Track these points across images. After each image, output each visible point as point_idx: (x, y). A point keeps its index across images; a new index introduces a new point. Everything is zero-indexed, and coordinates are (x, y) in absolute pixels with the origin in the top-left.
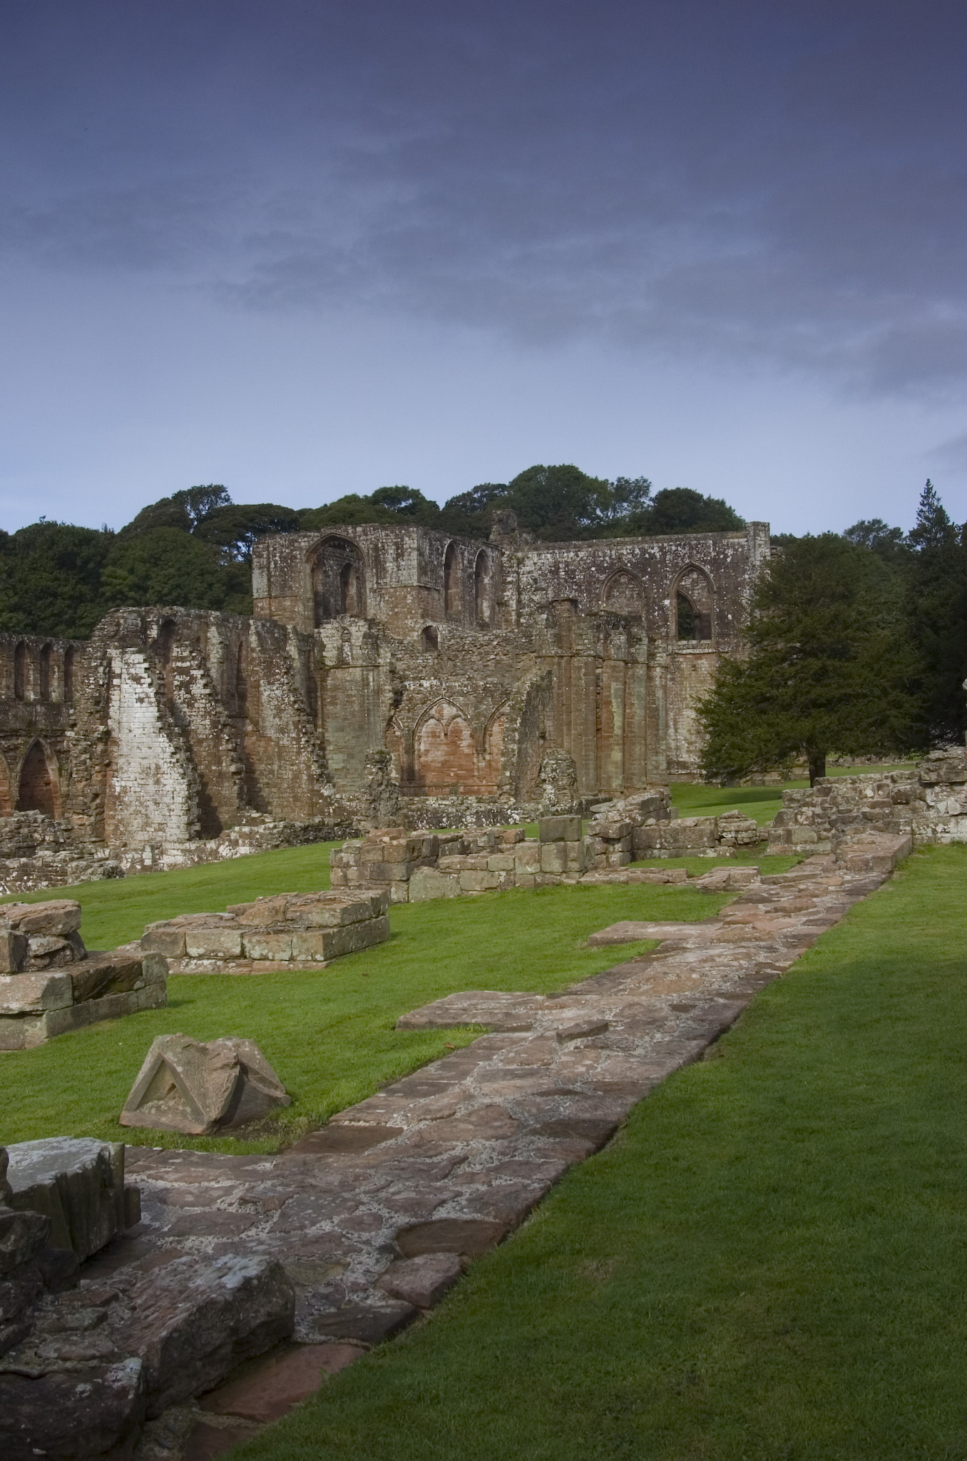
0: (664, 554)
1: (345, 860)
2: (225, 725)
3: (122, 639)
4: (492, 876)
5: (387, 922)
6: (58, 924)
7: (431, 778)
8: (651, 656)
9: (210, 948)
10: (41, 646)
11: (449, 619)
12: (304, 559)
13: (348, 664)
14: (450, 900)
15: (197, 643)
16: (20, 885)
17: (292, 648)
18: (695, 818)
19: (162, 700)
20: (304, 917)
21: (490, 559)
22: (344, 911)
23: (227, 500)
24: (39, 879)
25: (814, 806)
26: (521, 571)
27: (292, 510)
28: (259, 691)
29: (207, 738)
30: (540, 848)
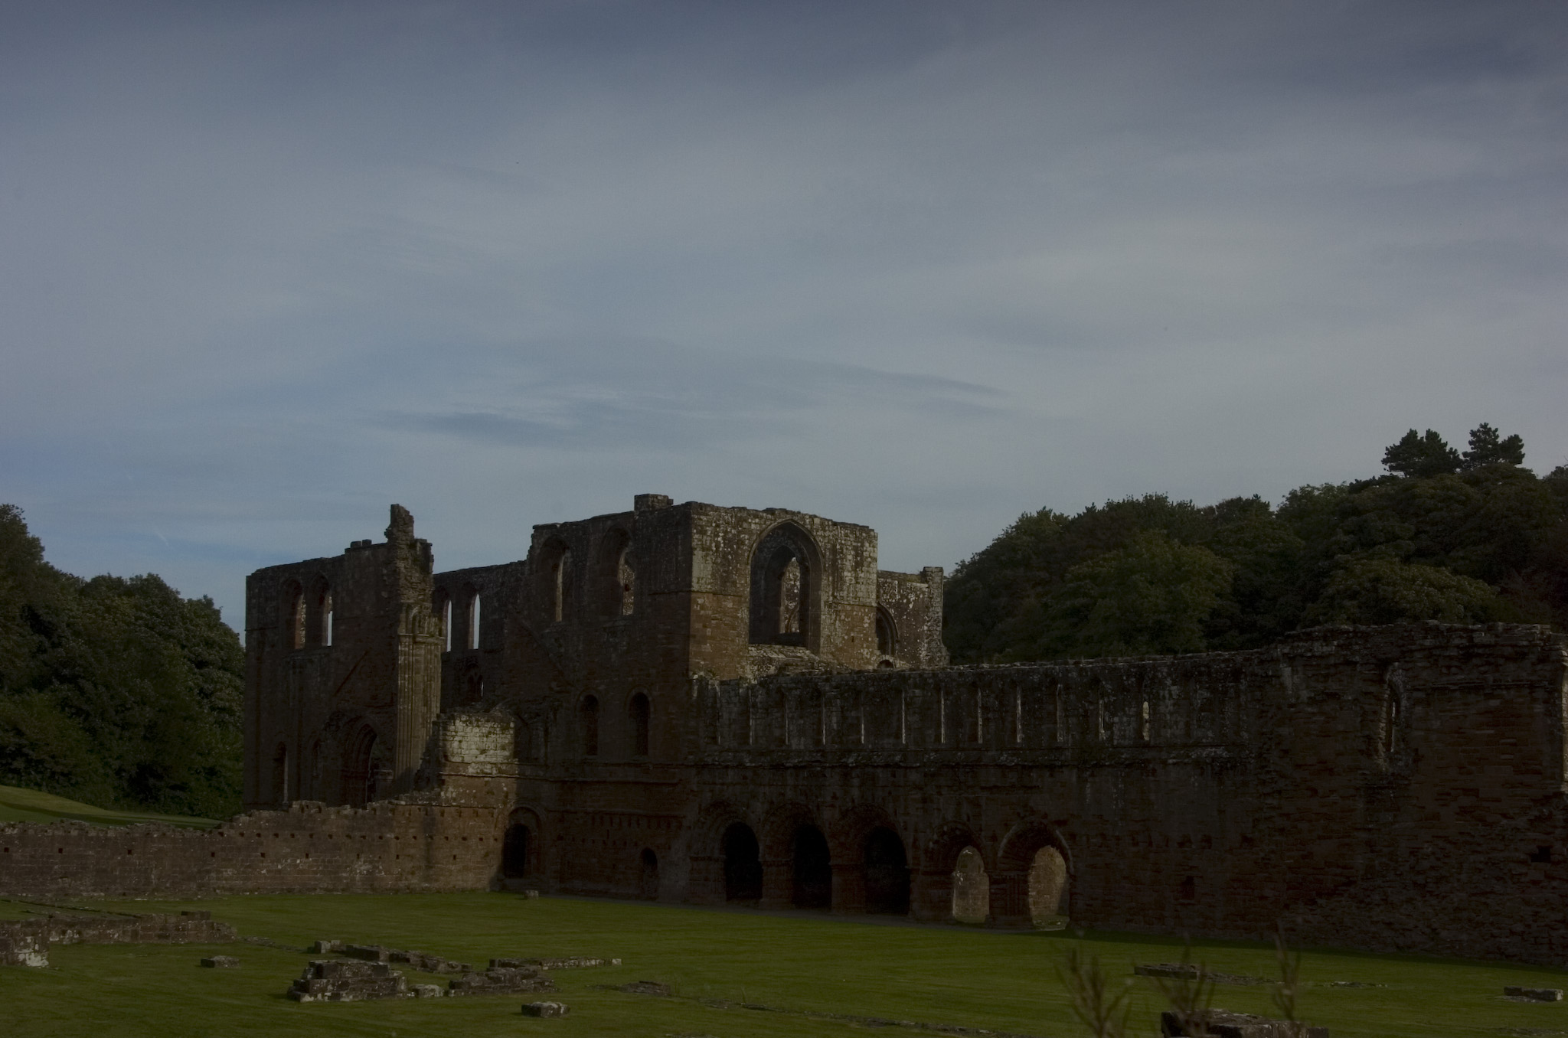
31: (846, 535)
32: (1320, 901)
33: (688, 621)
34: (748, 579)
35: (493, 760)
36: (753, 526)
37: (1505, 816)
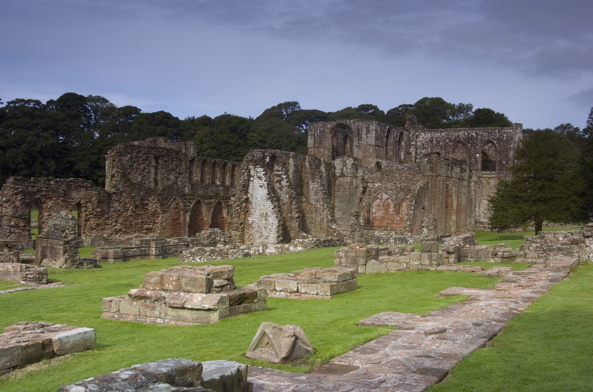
0: (477, 135)
1: (340, 255)
2: (294, 198)
3: (255, 162)
4: (400, 265)
5: (357, 281)
6: (226, 274)
7: (376, 223)
8: (470, 177)
9: (284, 288)
10: (223, 163)
11: (387, 159)
12: (329, 132)
13: (345, 175)
14: (382, 274)
15: (285, 165)
16: (210, 258)
17: (323, 168)
18: (486, 246)
19: (270, 187)
20: (323, 277)
21: (405, 135)
22: (340, 276)
23: (299, 107)
24: (218, 255)
25: (537, 243)
26: (417, 140)
27: (325, 112)
28: (308, 185)
29: (287, 203)
30: (421, 255)
31: (363, 124)
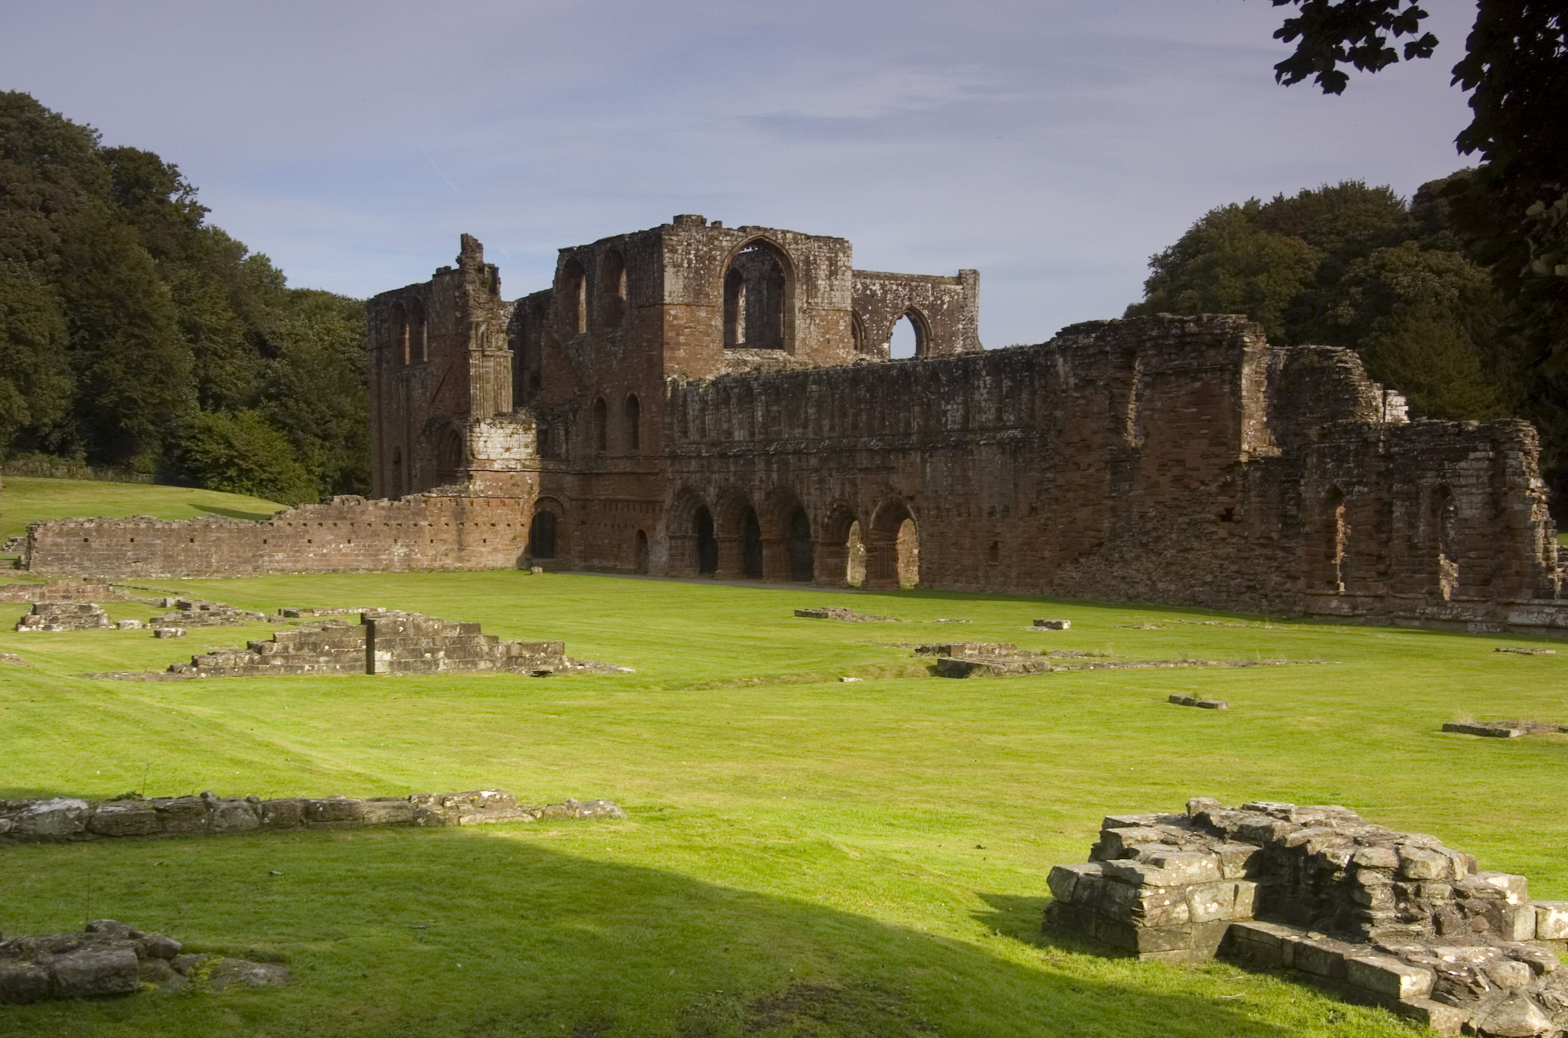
31: (820, 247)
32: (1082, 560)
33: (662, 329)
34: (722, 291)
35: (518, 457)
36: (724, 243)
37: (1202, 482)
